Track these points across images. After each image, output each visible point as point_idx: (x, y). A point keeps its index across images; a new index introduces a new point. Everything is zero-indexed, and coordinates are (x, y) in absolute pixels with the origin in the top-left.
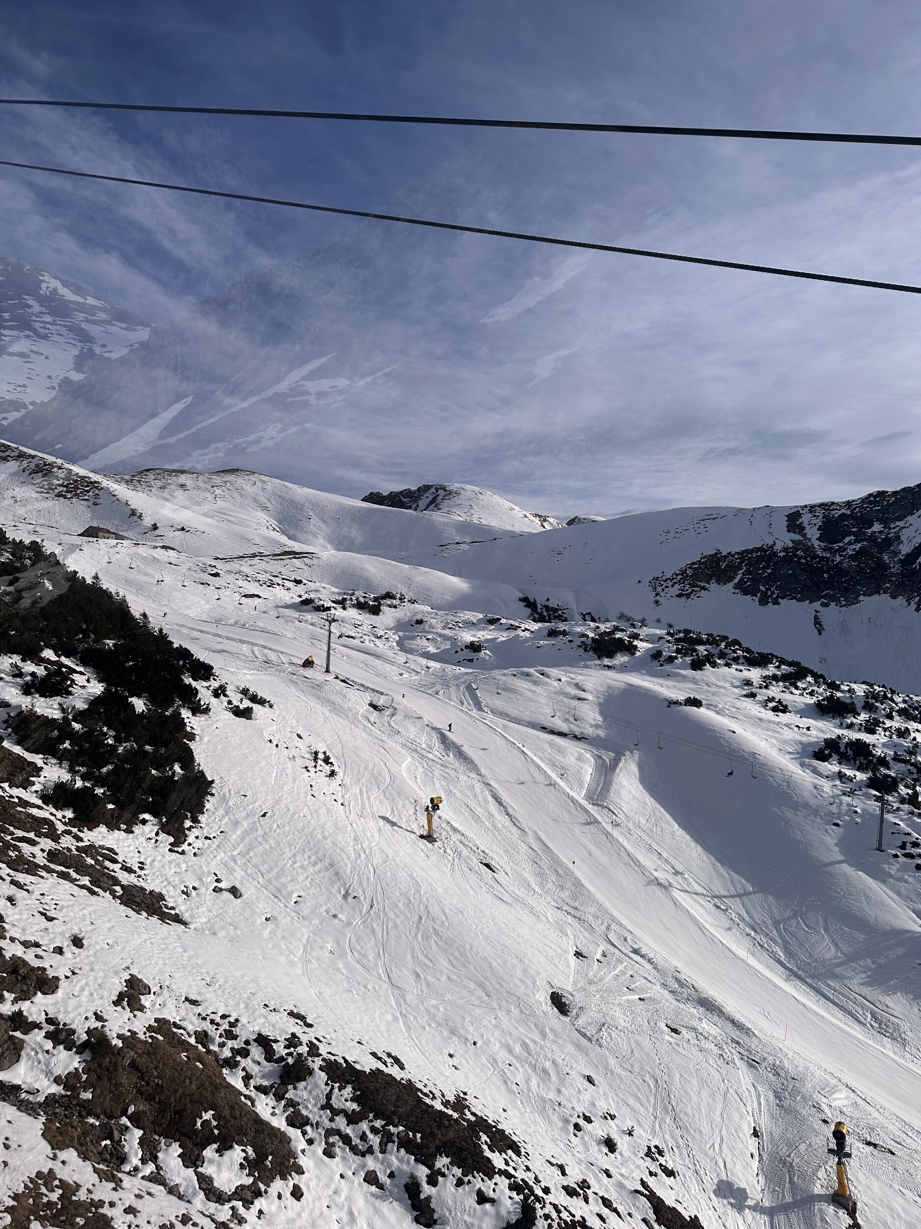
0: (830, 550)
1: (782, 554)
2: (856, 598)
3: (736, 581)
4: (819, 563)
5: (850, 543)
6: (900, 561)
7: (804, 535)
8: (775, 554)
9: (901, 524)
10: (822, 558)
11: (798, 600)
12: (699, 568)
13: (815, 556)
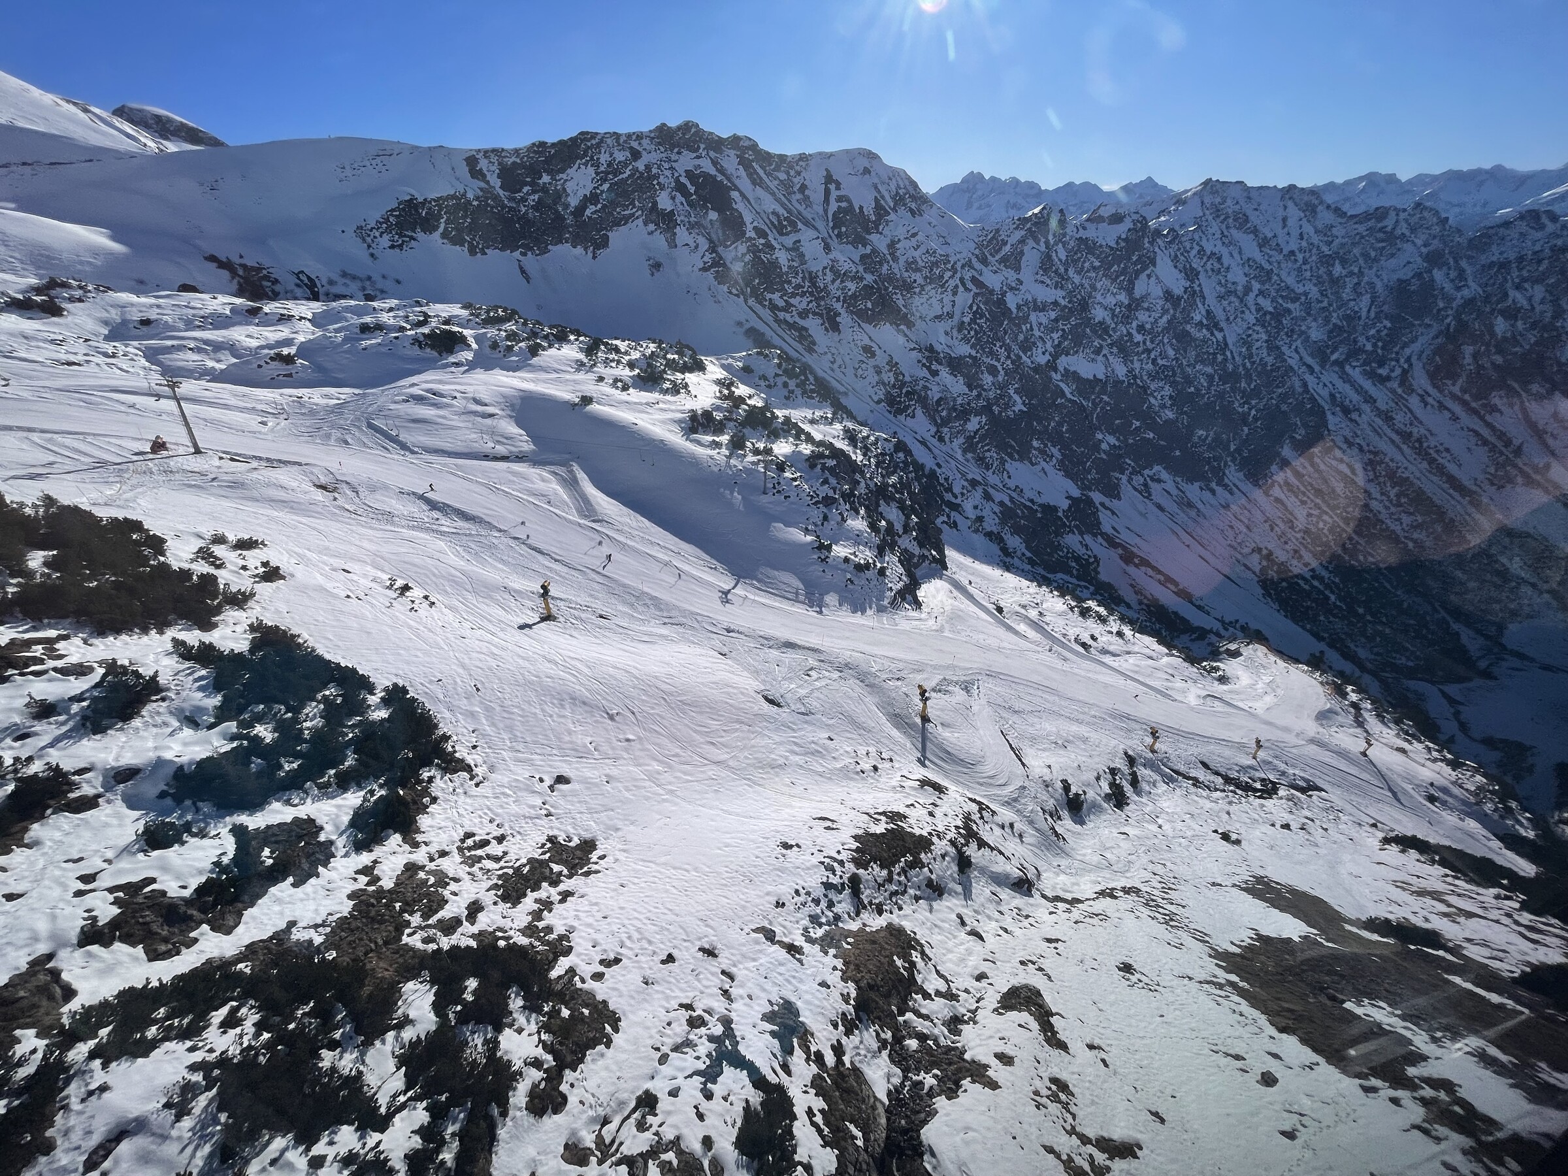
0: (514, 199)
1: (475, 203)
2: (546, 247)
3: (441, 229)
4: (508, 212)
5: (528, 194)
6: (572, 213)
7: (488, 183)
8: (469, 202)
9: (564, 176)
10: (511, 208)
11: (501, 250)
12: (400, 215)
13: (504, 206)
